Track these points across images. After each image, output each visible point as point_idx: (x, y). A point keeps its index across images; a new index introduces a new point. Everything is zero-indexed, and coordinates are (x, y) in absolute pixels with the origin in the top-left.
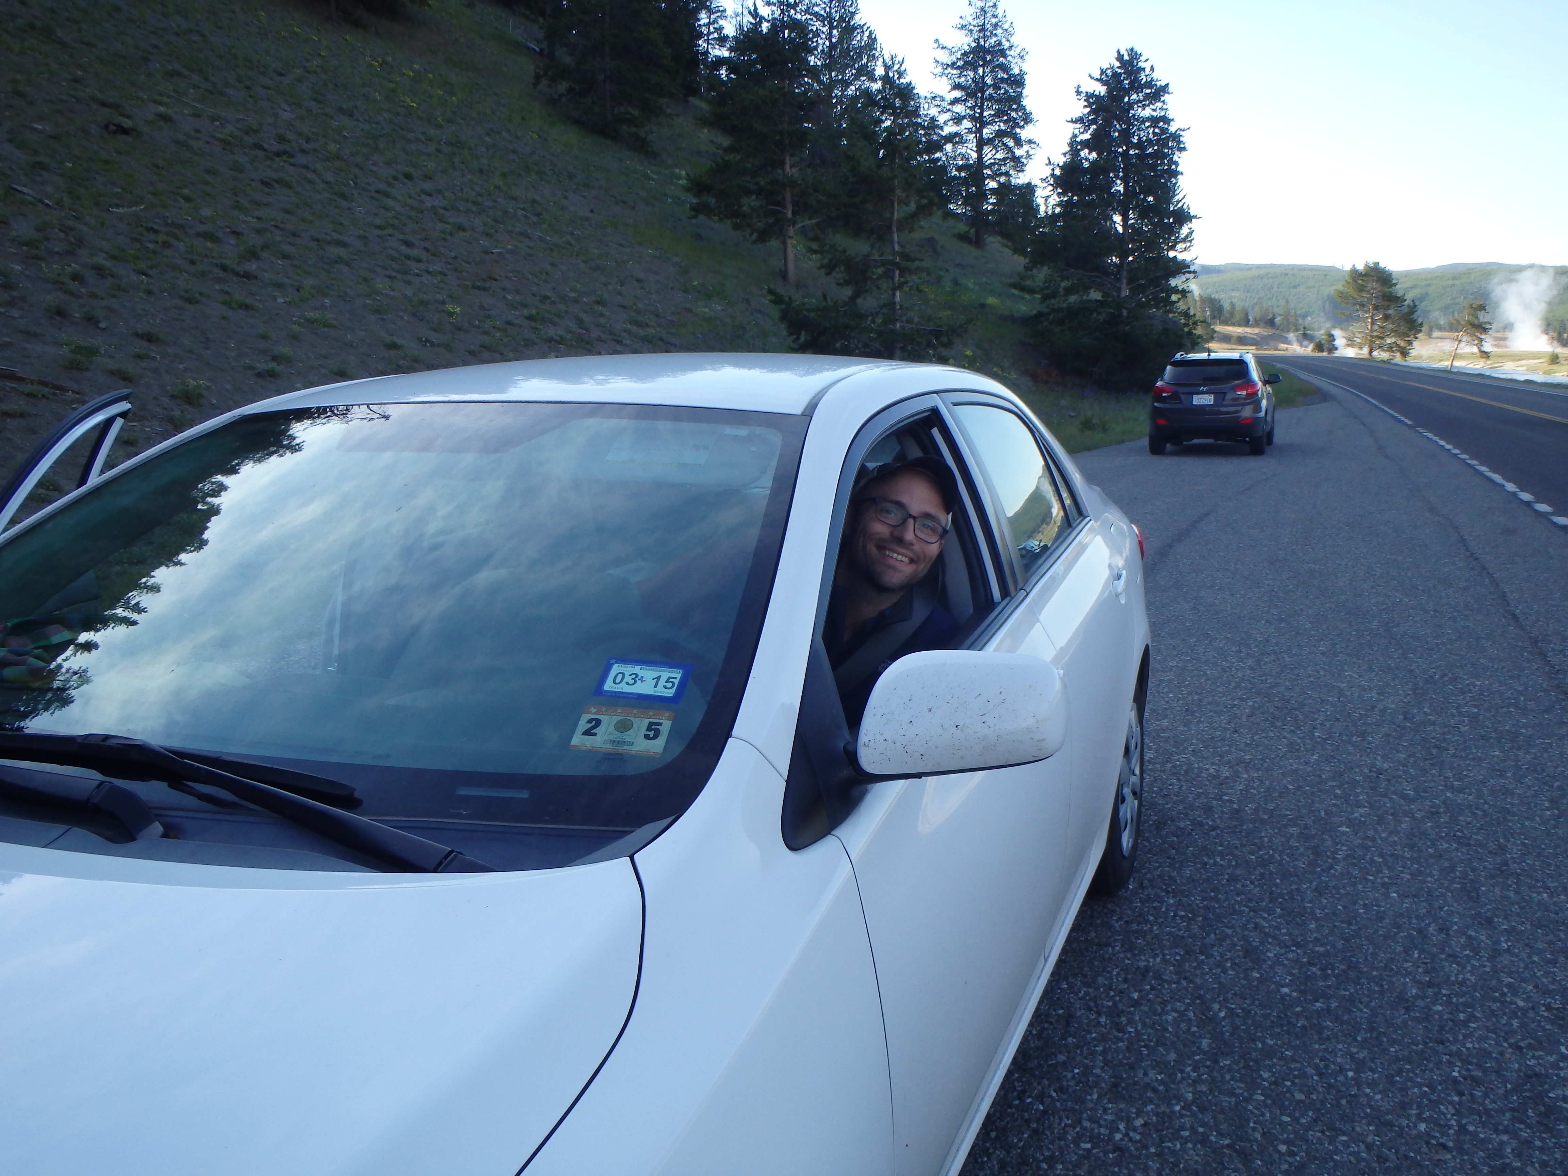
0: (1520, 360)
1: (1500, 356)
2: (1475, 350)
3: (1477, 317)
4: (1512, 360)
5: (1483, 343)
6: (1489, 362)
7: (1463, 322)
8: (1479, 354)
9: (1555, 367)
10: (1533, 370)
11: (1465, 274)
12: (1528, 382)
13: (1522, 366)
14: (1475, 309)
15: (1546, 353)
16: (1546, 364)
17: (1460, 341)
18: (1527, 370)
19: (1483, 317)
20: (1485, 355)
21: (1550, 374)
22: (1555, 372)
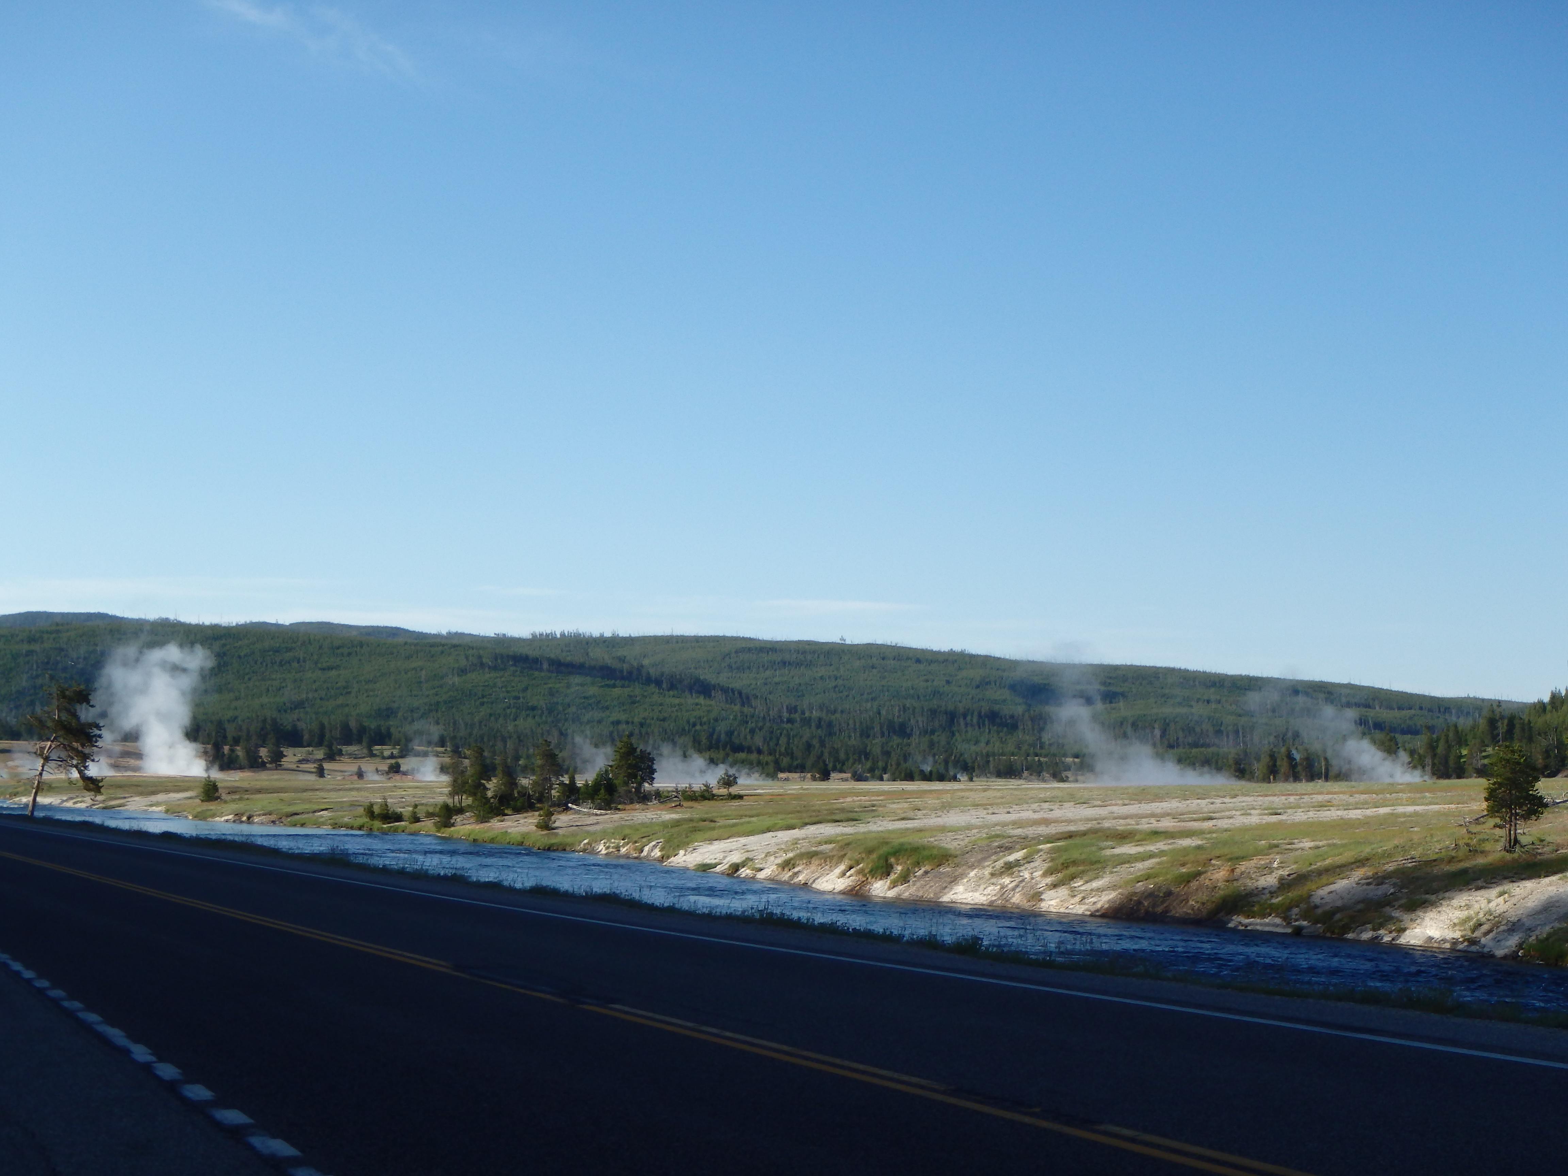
0: (154, 793)
1: (119, 786)
2: (75, 774)
3: (75, 715)
4: (141, 794)
5: (89, 763)
6: (100, 798)
7: (50, 724)
8: (81, 783)
9: (212, 806)
10: (173, 811)
11: (51, 633)
12: (167, 836)
13: (157, 804)
14: (71, 700)
15: (194, 779)
16: (198, 801)
17: (47, 759)
18: (167, 811)
19: (86, 714)
20: (93, 785)
21: (204, 819)
22: (214, 816)
